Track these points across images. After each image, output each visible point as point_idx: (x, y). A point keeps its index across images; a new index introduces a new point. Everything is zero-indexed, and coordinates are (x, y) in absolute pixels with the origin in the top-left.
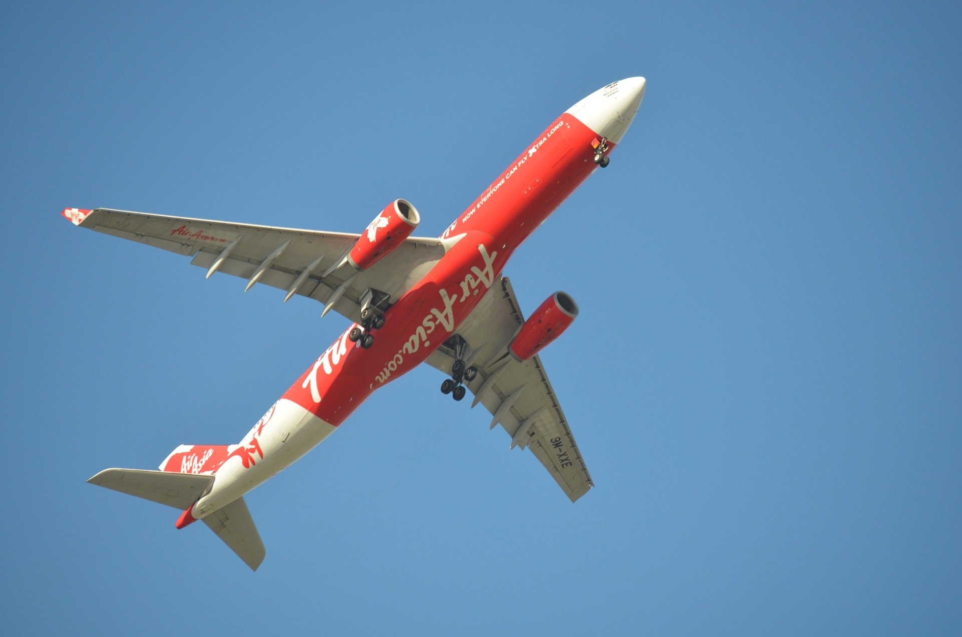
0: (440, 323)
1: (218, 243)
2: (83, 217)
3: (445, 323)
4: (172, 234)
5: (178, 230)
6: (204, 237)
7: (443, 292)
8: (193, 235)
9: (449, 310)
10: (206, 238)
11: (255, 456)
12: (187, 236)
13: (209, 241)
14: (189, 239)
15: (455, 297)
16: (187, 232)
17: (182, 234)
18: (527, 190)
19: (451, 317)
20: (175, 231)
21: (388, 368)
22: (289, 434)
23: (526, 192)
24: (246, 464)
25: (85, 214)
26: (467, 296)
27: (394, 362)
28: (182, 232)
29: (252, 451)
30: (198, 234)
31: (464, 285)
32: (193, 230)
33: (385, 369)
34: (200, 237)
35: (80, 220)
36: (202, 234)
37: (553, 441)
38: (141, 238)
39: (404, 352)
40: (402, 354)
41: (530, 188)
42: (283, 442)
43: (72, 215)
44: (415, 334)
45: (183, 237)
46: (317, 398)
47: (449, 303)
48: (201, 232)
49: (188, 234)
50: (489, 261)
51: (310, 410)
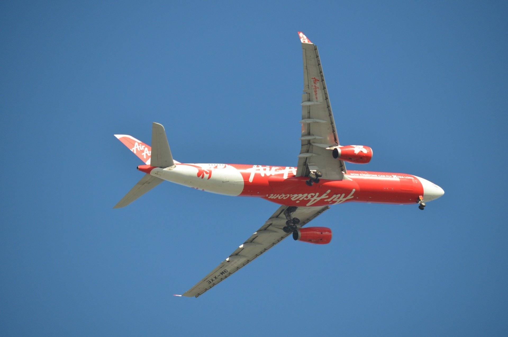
0: (311, 200)
1: (314, 97)
2: (307, 41)
3: (311, 202)
4: (312, 78)
5: (316, 79)
6: (316, 91)
7: (329, 191)
8: (315, 86)
9: (319, 199)
10: (316, 92)
11: (206, 176)
12: (314, 85)
13: (314, 93)
14: (312, 86)
15: (327, 197)
16: (316, 83)
17: (314, 82)
18: (386, 188)
19: (316, 201)
20: (315, 79)
21: (279, 196)
22: (228, 181)
23: (385, 188)
24: (199, 175)
25: (308, 42)
26: (328, 201)
27: (284, 195)
28: (315, 81)
29: (207, 173)
30: (316, 88)
31: (334, 196)
32: (318, 85)
33: (279, 195)
34: (315, 89)
35: (304, 42)
36: (317, 89)
37: (225, 271)
38: (305, 69)
39: (291, 197)
40: (290, 196)
41: (387, 189)
42: (223, 182)
43: (303, 37)
44: (303, 195)
45: (313, 82)
46: (251, 180)
47: (323, 196)
48: (318, 88)
49: (315, 84)
50: (349, 197)
51: (245, 182)
